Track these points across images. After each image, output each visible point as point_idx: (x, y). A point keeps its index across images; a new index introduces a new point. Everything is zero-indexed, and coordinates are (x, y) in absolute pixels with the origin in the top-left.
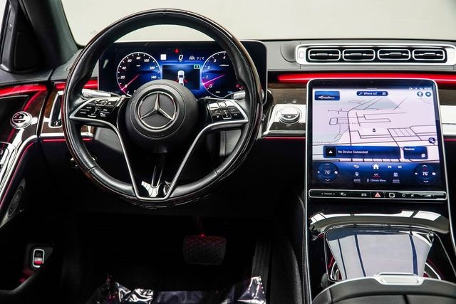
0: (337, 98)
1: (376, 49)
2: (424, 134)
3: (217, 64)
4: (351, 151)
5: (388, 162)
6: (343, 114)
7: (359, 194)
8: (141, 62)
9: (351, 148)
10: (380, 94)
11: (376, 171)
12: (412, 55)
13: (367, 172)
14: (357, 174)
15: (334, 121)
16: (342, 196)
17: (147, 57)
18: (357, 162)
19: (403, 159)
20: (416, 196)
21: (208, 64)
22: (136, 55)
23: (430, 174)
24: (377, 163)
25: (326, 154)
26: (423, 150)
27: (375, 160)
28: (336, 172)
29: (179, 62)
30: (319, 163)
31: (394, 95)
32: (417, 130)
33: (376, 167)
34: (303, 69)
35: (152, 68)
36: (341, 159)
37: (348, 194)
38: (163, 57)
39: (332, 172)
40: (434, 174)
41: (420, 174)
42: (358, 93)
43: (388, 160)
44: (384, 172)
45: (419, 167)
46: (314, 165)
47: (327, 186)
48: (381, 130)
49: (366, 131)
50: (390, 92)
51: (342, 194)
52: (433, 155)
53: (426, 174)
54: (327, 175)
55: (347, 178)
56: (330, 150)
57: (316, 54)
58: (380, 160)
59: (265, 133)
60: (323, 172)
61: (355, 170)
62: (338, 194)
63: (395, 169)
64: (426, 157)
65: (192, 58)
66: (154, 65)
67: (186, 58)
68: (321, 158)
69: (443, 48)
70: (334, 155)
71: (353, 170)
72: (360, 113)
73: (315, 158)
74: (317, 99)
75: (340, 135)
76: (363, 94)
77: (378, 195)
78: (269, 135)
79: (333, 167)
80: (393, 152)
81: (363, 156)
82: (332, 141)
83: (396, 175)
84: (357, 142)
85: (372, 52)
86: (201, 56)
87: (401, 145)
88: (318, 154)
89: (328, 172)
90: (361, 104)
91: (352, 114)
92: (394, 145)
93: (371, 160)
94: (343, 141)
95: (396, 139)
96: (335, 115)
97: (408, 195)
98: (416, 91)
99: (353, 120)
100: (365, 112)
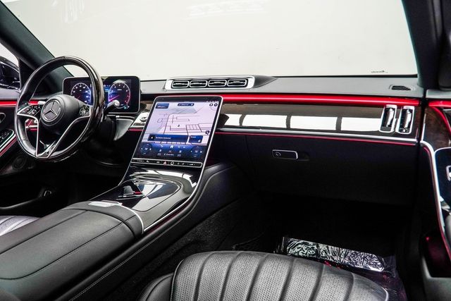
0: (167, 107)
1: (209, 80)
2: (204, 128)
3: (117, 88)
4: (164, 137)
5: (179, 144)
6: (166, 117)
7: (156, 162)
8: (82, 88)
10: (190, 105)
11: (171, 149)
12: (227, 83)
13: (166, 150)
14: (160, 151)
15: (160, 120)
17: (84, 86)
18: (163, 144)
19: (187, 142)
20: (186, 164)
21: (112, 89)
22: (80, 85)
23: (199, 152)
24: (172, 145)
25: (150, 139)
26: (200, 138)
27: (173, 143)
28: (151, 149)
30: (144, 143)
31: (197, 105)
32: (201, 126)
33: (172, 147)
37: (150, 161)
39: (149, 149)
40: (201, 152)
41: (194, 151)
42: (178, 105)
44: (175, 150)
45: (195, 148)
46: (141, 145)
47: (142, 157)
48: (183, 126)
49: (174, 126)
50: (195, 103)
51: (147, 161)
52: (205, 141)
53: (197, 152)
55: (155, 152)
56: (152, 137)
57: (177, 84)
58: (175, 143)
60: (144, 149)
61: (160, 148)
62: (145, 161)
63: (181, 148)
64: (201, 142)
66: (87, 90)
68: (147, 141)
69: (247, 79)
70: (153, 140)
71: (158, 148)
72: (175, 116)
73: (143, 141)
74: (156, 108)
75: (160, 128)
76: (181, 105)
77: (165, 163)
78: (132, 128)
79: (150, 146)
80: (183, 138)
81: (167, 140)
82: (155, 132)
83: (180, 151)
84: (168, 132)
86: (108, 85)
87: (190, 134)
88: (145, 139)
89: (147, 149)
90: (177, 110)
91: (171, 116)
92: (186, 134)
93: (171, 143)
94: (161, 132)
95: (188, 131)
96: (162, 116)
97: (181, 164)
98: (209, 103)
99: (170, 120)
100: (178, 115)
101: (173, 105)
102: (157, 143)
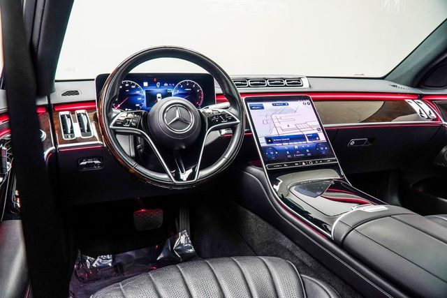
0: (262, 108)
1: (265, 79)
2: (314, 126)
4: (281, 139)
6: (269, 117)
7: (294, 164)
8: (129, 88)
9: (280, 137)
10: (284, 104)
11: (297, 150)
12: (285, 83)
13: (293, 151)
14: (288, 153)
15: (265, 122)
17: (133, 84)
18: (286, 146)
19: (308, 141)
20: (323, 161)
21: (177, 89)
22: (125, 83)
23: (324, 149)
24: (296, 145)
25: (268, 143)
26: (316, 135)
27: (294, 143)
28: (276, 153)
29: (157, 88)
30: (265, 148)
31: (292, 104)
32: (310, 124)
33: (296, 147)
35: (138, 92)
37: (289, 165)
38: (146, 84)
39: (274, 153)
40: (326, 148)
41: (319, 149)
42: (273, 105)
43: (301, 143)
44: (302, 150)
45: (318, 145)
46: (263, 150)
47: (274, 162)
48: (292, 126)
49: (285, 127)
50: (289, 103)
51: (285, 165)
52: (322, 138)
53: (322, 148)
54: (272, 155)
55: (284, 155)
56: (269, 140)
58: (297, 143)
60: (269, 153)
61: (286, 151)
62: (283, 165)
63: (306, 148)
64: (319, 139)
65: (166, 85)
66: (139, 90)
67: (162, 85)
68: (266, 145)
69: (300, 78)
70: (272, 142)
72: (278, 116)
73: (262, 145)
74: (251, 109)
75: (271, 130)
76: (275, 105)
77: (304, 164)
79: (274, 149)
80: (301, 138)
81: (287, 141)
82: (269, 134)
83: (308, 151)
84: (282, 133)
85: (264, 81)
86: (172, 83)
87: (305, 133)
88: (263, 142)
89: (272, 153)
90: (276, 111)
91: (274, 117)
92: (301, 133)
93: (292, 143)
94: (274, 134)
95: (302, 130)
96: (264, 118)
97: (319, 162)
98: (302, 102)
99: (275, 121)
100: (280, 115)
101: (267, 105)
102: (278, 146)
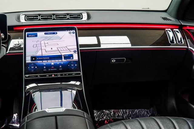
1: (54, 15)
2: (72, 49)
4: (42, 58)
5: (58, 62)
6: (39, 43)
7: (45, 76)
9: (42, 57)
10: (54, 33)
11: (53, 66)
12: (68, 17)
13: (49, 67)
14: (45, 67)
15: (35, 46)
16: (38, 77)
18: (45, 62)
19: (63, 60)
20: (69, 74)
23: (74, 65)
24: (52, 62)
25: (32, 60)
26: (71, 56)
27: (52, 61)
28: (36, 67)
30: (29, 64)
31: (60, 33)
32: (69, 48)
33: (52, 64)
34: (23, 24)
36: (38, 62)
37: (41, 76)
39: (34, 67)
40: (76, 65)
41: (70, 65)
42: (45, 34)
43: (58, 61)
44: (56, 66)
45: (70, 63)
46: (27, 65)
47: (32, 73)
48: (55, 48)
49: (48, 49)
50: (58, 32)
51: (38, 76)
52: (76, 57)
54: (32, 69)
55: (41, 69)
56: (34, 58)
58: (54, 61)
59: (7, 52)
60: (30, 68)
62: (37, 76)
64: (73, 58)
68: (30, 61)
69: (81, 14)
70: (35, 60)
71: (43, 66)
72: (46, 42)
73: (27, 62)
74: (28, 36)
75: (38, 51)
76: (47, 34)
77: (53, 76)
78: (9, 53)
79: (35, 65)
80: (59, 57)
81: (47, 60)
82: (34, 54)
83: (60, 66)
84: (45, 54)
85: (52, 16)
87: (63, 54)
88: (28, 60)
89: (33, 67)
90: (46, 38)
91: (42, 42)
92: (60, 54)
93: (50, 61)
94: (39, 54)
95: (61, 52)
96: (36, 43)
97: (65, 75)
98: (68, 32)
99: (43, 45)
100: (48, 41)
101: (41, 34)
